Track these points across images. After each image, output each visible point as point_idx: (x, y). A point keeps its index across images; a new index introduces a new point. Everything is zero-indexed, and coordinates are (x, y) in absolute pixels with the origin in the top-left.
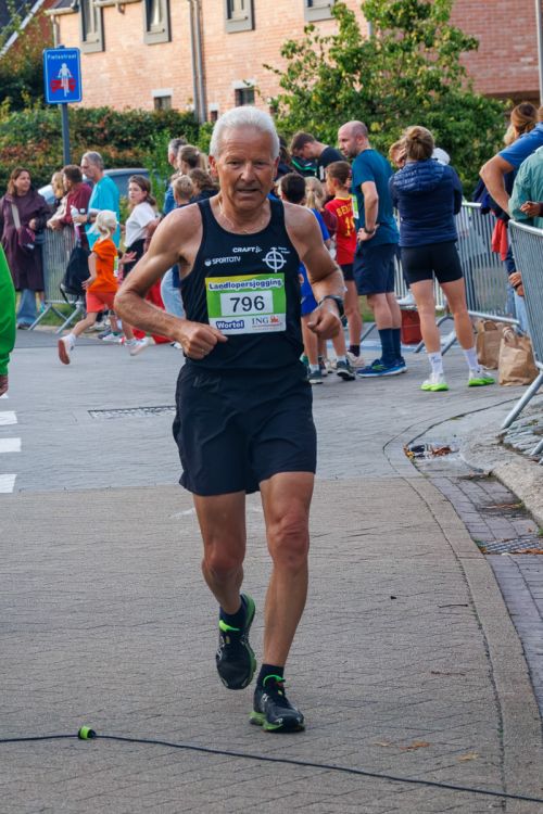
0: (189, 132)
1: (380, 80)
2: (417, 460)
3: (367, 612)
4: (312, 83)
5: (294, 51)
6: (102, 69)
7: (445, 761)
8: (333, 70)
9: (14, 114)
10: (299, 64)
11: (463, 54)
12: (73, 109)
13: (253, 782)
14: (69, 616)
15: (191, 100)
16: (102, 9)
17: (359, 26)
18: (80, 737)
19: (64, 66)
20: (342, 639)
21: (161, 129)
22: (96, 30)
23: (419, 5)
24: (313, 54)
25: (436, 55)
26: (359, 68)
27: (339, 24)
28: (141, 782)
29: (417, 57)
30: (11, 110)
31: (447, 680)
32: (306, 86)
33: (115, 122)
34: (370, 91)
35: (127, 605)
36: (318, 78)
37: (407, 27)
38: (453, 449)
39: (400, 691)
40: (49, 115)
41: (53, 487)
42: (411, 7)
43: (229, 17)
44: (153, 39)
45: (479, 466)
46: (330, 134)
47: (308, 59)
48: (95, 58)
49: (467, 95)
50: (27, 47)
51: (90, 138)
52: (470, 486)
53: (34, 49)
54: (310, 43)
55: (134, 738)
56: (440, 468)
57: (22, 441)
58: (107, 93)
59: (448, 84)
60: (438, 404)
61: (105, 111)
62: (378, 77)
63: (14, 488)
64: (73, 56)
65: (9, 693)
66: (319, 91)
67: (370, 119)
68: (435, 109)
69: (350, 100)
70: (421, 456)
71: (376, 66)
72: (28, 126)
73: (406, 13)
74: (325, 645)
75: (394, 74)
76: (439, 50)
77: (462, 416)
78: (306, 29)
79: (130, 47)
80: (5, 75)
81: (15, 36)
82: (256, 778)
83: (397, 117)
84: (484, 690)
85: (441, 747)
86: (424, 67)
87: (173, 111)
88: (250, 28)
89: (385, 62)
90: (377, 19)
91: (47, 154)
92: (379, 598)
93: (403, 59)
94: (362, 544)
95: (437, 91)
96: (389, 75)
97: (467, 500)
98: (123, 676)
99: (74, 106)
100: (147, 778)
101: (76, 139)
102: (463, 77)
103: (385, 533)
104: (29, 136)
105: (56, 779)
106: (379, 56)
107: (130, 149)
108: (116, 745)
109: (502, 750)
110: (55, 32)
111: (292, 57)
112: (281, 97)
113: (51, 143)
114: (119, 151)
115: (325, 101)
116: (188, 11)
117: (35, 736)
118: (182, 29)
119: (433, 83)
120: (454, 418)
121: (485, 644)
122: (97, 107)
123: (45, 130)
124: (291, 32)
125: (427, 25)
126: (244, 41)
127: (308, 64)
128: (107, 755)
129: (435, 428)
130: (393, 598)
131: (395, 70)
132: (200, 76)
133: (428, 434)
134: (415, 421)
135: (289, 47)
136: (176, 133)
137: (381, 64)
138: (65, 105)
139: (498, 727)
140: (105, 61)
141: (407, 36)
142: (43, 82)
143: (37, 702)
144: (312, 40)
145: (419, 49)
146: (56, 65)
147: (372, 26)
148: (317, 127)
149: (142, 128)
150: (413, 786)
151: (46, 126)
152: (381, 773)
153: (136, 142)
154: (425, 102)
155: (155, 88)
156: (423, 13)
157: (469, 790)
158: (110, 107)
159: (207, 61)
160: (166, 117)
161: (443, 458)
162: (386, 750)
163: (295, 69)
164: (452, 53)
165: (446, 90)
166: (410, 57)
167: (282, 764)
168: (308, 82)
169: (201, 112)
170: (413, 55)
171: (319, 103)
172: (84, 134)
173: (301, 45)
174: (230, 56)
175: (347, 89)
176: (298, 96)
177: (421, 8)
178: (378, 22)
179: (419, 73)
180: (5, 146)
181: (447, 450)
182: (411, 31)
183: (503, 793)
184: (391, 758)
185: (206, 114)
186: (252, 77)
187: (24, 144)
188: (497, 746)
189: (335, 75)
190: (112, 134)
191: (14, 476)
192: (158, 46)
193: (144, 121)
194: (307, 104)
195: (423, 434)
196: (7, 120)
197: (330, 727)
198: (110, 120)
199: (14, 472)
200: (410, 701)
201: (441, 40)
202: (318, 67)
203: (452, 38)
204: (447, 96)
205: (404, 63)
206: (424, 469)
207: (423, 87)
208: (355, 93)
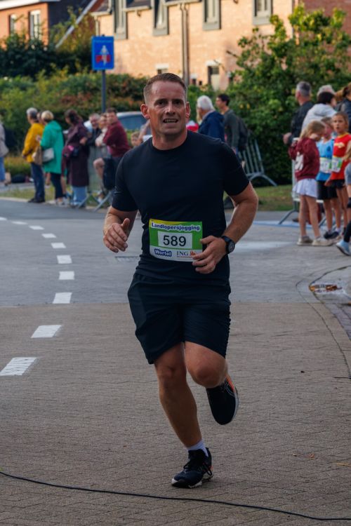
1: (298, 63)
2: (317, 293)
3: (287, 379)
4: (256, 63)
5: (246, 43)
6: (126, 50)
7: (334, 465)
8: (269, 56)
9: (71, 76)
10: (249, 52)
12: (108, 74)
14: (106, 376)
15: (180, 71)
16: (127, 13)
17: (286, 29)
19: (104, 47)
20: (271, 394)
22: (122, 26)
23: (323, 18)
24: (257, 45)
25: (332, 50)
26: (285, 55)
27: (274, 27)
28: (151, 471)
29: (322, 49)
30: (69, 73)
32: (252, 65)
33: (133, 83)
34: (292, 70)
36: (259, 60)
37: (315, 31)
38: (338, 286)
39: (307, 425)
40: (93, 77)
41: (94, 301)
42: (318, 19)
43: (206, 21)
44: (158, 33)
46: (267, 95)
47: (254, 48)
48: (123, 43)
50: (80, 35)
51: (117, 92)
52: (349, 309)
53: (84, 37)
54: (255, 38)
56: (329, 298)
57: (75, 273)
58: (129, 65)
59: (340, 67)
60: (330, 260)
61: (127, 76)
62: (297, 61)
63: (71, 301)
64: (109, 41)
66: (261, 69)
67: (291, 86)
69: (279, 75)
70: (319, 291)
71: (295, 54)
72: (79, 84)
73: (315, 23)
75: (306, 59)
76: (335, 46)
77: (345, 268)
78: (254, 30)
79: (143, 38)
80: (65, 52)
81: (72, 28)
85: (332, 458)
86: (325, 57)
88: (218, 28)
89: (301, 53)
91: (90, 101)
92: (294, 372)
93: (313, 51)
94: (284, 340)
95: (334, 70)
96: (304, 60)
97: (347, 318)
98: (139, 411)
99: (109, 72)
100: (155, 469)
101: (109, 93)
103: (297, 334)
104: (79, 90)
106: (299, 48)
110: (97, 26)
111: (244, 47)
112: (236, 71)
113: (93, 94)
114: (135, 100)
115: (264, 74)
116: (180, 17)
119: (330, 66)
120: (340, 269)
122: (121, 74)
123: (89, 87)
124: (244, 31)
125: (328, 30)
126: (214, 37)
127: (254, 52)
129: (328, 274)
130: (302, 372)
131: (308, 57)
132: (186, 57)
133: (324, 278)
134: (315, 270)
135: (242, 40)
137: (299, 52)
138: (104, 71)
140: (127, 45)
141: (316, 37)
142: (90, 58)
144: (257, 36)
145: (323, 45)
146: (99, 47)
147: (294, 31)
148: (259, 91)
151: (90, 84)
154: (326, 78)
155: (157, 63)
156: (326, 22)
158: (130, 74)
159: (190, 48)
161: (333, 292)
162: (298, 458)
163: (246, 54)
164: (343, 48)
165: (338, 70)
166: (317, 49)
168: (253, 63)
169: (186, 79)
170: (319, 48)
172: (114, 89)
173: (249, 39)
174: (205, 45)
175: (277, 67)
176: (247, 72)
177: (324, 20)
178: (297, 27)
179: (322, 59)
180: (65, 96)
181: (335, 288)
182: (318, 34)
184: (301, 463)
185: (189, 80)
186: (219, 58)
187: (76, 95)
189: (271, 59)
190: (131, 91)
191: (70, 294)
192: (160, 38)
194: (252, 77)
195: (320, 278)
196: (65, 80)
197: (264, 444)
198: (129, 82)
199: (70, 291)
200: (313, 431)
201: (336, 39)
202: (260, 53)
203: (344, 38)
204: (339, 74)
205: (313, 53)
206: (321, 298)
207: (324, 68)
208: (283, 71)
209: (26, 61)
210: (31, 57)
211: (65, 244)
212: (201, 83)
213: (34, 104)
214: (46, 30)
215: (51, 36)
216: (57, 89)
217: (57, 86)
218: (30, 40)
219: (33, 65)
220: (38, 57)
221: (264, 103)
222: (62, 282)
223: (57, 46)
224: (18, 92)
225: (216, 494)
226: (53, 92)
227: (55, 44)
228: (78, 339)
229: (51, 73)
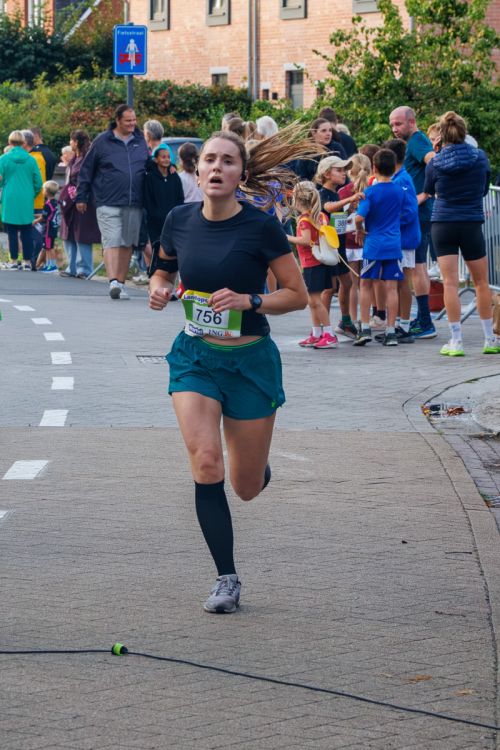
0: (242, 108)
1: (418, 70)
2: (433, 418)
3: (379, 554)
4: (356, 69)
5: (341, 39)
6: (166, 46)
7: (444, 694)
8: (376, 58)
9: (84, 82)
10: (346, 52)
11: (495, 51)
12: (138, 81)
13: (268, 703)
14: (109, 542)
15: (245, 78)
17: (401, 20)
18: (113, 652)
19: (132, 41)
20: (355, 577)
21: (217, 102)
22: (162, 10)
23: (457, 4)
24: (359, 43)
25: (470, 50)
26: (399, 58)
27: (384, 17)
28: (166, 697)
29: (453, 51)
30: (81, 78)
31: (450, 620)
32: (351, 72)
33: (175, 95)
34: (409, 80)
35: (162, 535)
36: (362, 65)
37: (445, 23)
38: (466, 410)
39: (406, 627)
40: (116, 84)
41: (101, 423)
42: (450, 5)
43: (285, 5)
44: (215, 21)
45: (488, 427)
46: (370, 117)
47: (354, 47)
48: (160, 35)
49: (496, 88)
50: (100, 23)
51: (151, 108)
52: (480, 445)
53: (106, 25)
54: (357, 33)
55: (162, 656)
56: (451, 426)
57: (75, 380)
58: (170, 69)
59: (480, 77)
60: (455, 368)
61: (167, 84)
62: (417, 67)
63: (66, 423)
64: (141, 33)
65: (52, 610)
66: (363, 77)
68: (467, 99)
69: (391, 86)
70: (437, 415)
71: (415, 57)
72: (96, 94)
73: (445, 11)
74: (340, 582)
75: (431, 65)
76: (474, 46)
77: (476, 380)
78: (353, 20)
79: (192, 27)
80: (78, 46)
81: (89, 12)
82: (271, 700)
83: (432, 104)
84: (482, 630)
85: (440, 682)
86: (459, 60)
87: (228, 87)
88: (302, 15)
89: (423, 54)
90: (419, 14)
92: (391, 542)
93: (441, 52)
94: (379, 491)
95: (470, 83)
96: (427, 66)
97: (475, 456)
98: (155, 599)
99: (139, 78)
100: (172, 693)
101: (139, 108)
102: (494, 72)
103: (400, 482)
104: (97, 102)
105: (89, 689)
106: (419, 48)
107: (188, 120)
108: (146, 662)
109: (496, 686)
110: (125, 10)
111: (339, 45)
112: (327, 80)
114: (178, 121)
115: (367, 86)
117: (72, 649)
118: (241, 14)
119: (467, 76)
120: (468, 382)
121: (486, 589)
122: (159, 80)
123: (111, 99)
124: (340, 22)
125: (463, 23)
126: (296, 28)
127: (354, 52)
128: (138, 671)
129: (451, 390)
130: (404, 542)
131: (432, 62)
132: (254, 58)
133: (444, 395)
134: (433, 382)
135: (337, 35)
136: (230, 108)
137: (420, 55)
138: (131, 77)
139: (493, 665)
140: (169, 39)
141: (445, 31)
142: (111, 55)
143: (76, 619)
144: (359, 30)
145: (455, 44)
146: (125, 41)
147: (414, 22)
148: (360, 110)
149: (199, 101)
150: (413, 715)
151: (113, 95)
152: (385, 702)
153: (193, 114)
154: (459, 92)
155: (213, 66)
156: (461, 11)
157: (464, 722)
158: (171, 80)
159: (261, 44)
160: (222, 93)
161: (457, 418)
162: (390, 681)
163: (342, 56)
164: (485, 50)
165: (478, 82)
166: (447, 51)
167: (296, 688)
168: (352, 68)
169: (254, 90)
170: (450, 49)
171: (362, 88)
172: (148, 103)
173: (348, 34)
174: (283, 41)
175: (387, 76)
176: (343, 81)
177: (459, 6)
178: (419, 17)
179: (454, 66)
180: (75, 111)
181: (460, 411)
182: (449, 27)
183: (494, 726)
184: (394, 688)
185: (258, 92)
186: (302, 61)
187: (92, 110)
188: (492, 683)
189: (378, 63)
190: (172, 105)
191: (66, 412)
192: (218, 28)
193: (200, 95)
194: (350, 89)
195: (440, 394)
196: (77, 87)
197: (341, 657)
198: (171, 92)
199: (66, 408)
200: (413, 638)
201: (476, 37)
202: (363, 55)
203: (486, 36)
204: (479, 88)
205: (441, 56)
206: (439, 426)
207: (457, 78)
208: (395, 80)
209: (19, 59)
210: (27, 53)
211: (63, 335)
212: (275, 96)
213: (29, 122)
214: (51, 14)
215: (58, 22)
216: (63, 102)
217: (64, 97)
218: (27, 28)
219: (31, 65)
220: (38, 54)
221: (367, 129)
222: (55, 392)
223: (66, 38)
224: (7, 106)
225: (263, 734)
226: (58, 105)
227: (64, 35)
228: (71, 482)
229: (56, 77)
